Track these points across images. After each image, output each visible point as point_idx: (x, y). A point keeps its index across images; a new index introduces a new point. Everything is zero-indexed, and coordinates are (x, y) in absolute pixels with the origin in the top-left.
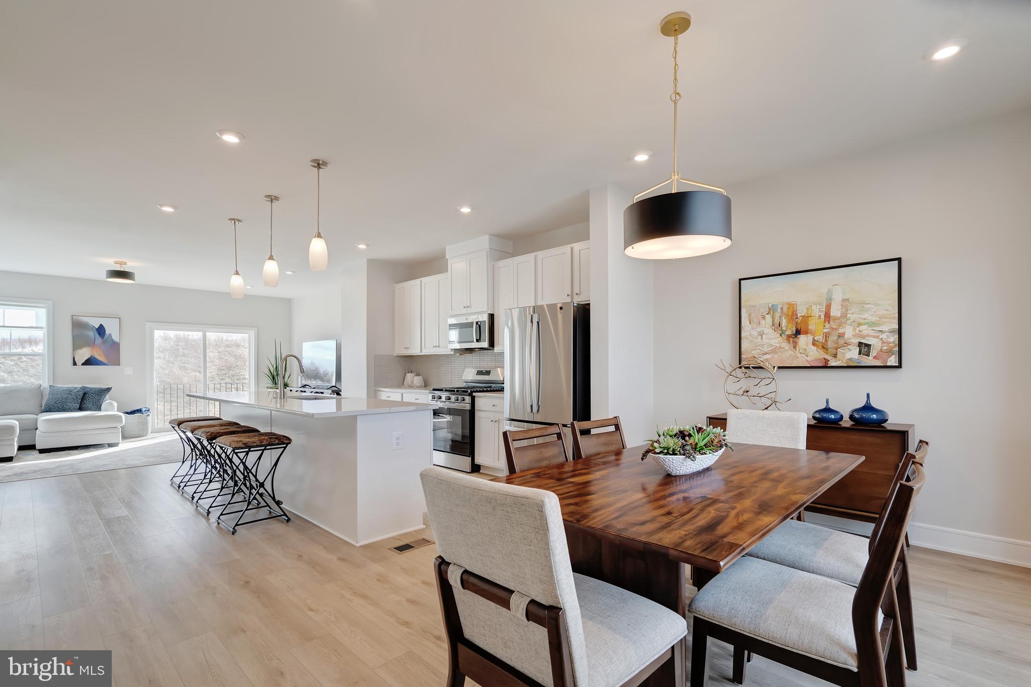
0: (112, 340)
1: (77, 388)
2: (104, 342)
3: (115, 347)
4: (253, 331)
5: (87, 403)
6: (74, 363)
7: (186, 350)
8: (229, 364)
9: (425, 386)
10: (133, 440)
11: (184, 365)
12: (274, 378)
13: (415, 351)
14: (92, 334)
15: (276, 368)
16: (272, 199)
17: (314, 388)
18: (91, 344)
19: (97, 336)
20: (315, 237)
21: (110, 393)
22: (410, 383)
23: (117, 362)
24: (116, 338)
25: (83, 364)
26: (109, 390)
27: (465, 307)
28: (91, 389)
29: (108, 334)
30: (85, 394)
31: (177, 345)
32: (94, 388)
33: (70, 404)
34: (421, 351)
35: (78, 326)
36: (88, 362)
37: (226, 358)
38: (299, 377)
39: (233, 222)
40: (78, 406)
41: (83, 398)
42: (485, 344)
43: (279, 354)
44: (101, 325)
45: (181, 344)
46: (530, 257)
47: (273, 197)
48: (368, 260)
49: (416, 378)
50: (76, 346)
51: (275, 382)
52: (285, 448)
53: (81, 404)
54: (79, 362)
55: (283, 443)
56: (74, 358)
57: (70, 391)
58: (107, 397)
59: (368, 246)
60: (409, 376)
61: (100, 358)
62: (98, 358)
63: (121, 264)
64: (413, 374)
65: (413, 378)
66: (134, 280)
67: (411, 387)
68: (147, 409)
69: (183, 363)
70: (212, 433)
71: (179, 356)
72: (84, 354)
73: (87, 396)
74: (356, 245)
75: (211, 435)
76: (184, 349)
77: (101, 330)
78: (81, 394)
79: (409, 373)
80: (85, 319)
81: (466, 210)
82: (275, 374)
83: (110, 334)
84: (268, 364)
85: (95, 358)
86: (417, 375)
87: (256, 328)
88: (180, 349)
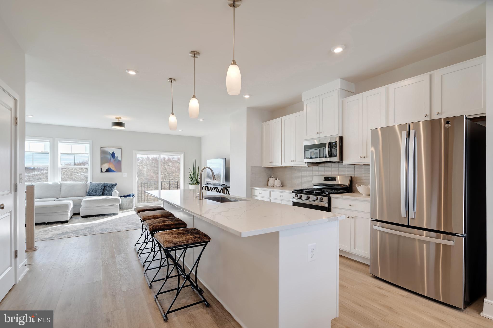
0: (118, 160)
1: (102, 184)
2: (114, 161)
3: (119, 162)
4: (183, 154)
5: (106, 192)
6: (101, 171)
7: (156, 165)
8: (173, 171)
9: (282, 186)
10: (126, 211)
11: (155, 171)
12: (192, 179)
13: (277, 164)
14: (109, 157)
15: (194, 173)
16: (195, 54)
17: (213, 185)
18: (108, 161)
19: (112, 157)
20: (231, 65)
21: (116, 186)
22: (272, 184)
23: (120, 171)
24: (120, 158)
25: (105, 172)
26: (116, 185)
27: (318, 133)
28: (108, 184)
29: (116, 156)
30: (105, 187)
31: (153, 162)
32: (109, 184)
33: (98, 192)
34: (281, 164)
35: (103, 152)
36: (108, 171)
37: (172, 168)
38: (205, 178)
39: (171, 81)
40: (102, 193)
41: (104, 188)
42: (337, 159)
43: (194, 166)
44: (113, 152)
45: (154, 162)
46: (381, 90)
47: (196, 53)
48: (248, 108)
49: (276, 181)
50: (102, 163)
51: (193, 181)
52: (205, 245)
53: (103, 192)
54: (104, 171)
55: (204, 242)
56: (101, 168)
57: (98, 185)
58: (115, 188)
59: (250, 96)
60: (272, 180)
61: (113, 168)
62: (112, 169)
63: (119, 119)
64: (274, 179)
65: (274, 181)
66: (125, 127)
67: (273, 186)
68: (133, 195)
69: (155, 170)
70: (153, 226)
71: (153, 167)
72: (106, 167)
73: (106, 188)
74: (243, 96)
75: (152, 228)
76: (155, 164)
77: (113, 155)
78: (103, 187)
79: (271, 178)
80: (106, 149)
81: (338, 50)
82: (193, 176)
83: (117, 157)
84: (190, 171)
85: (110, 169)
86: (276, 179)
87: (184, 153)
88: (153, 164)
